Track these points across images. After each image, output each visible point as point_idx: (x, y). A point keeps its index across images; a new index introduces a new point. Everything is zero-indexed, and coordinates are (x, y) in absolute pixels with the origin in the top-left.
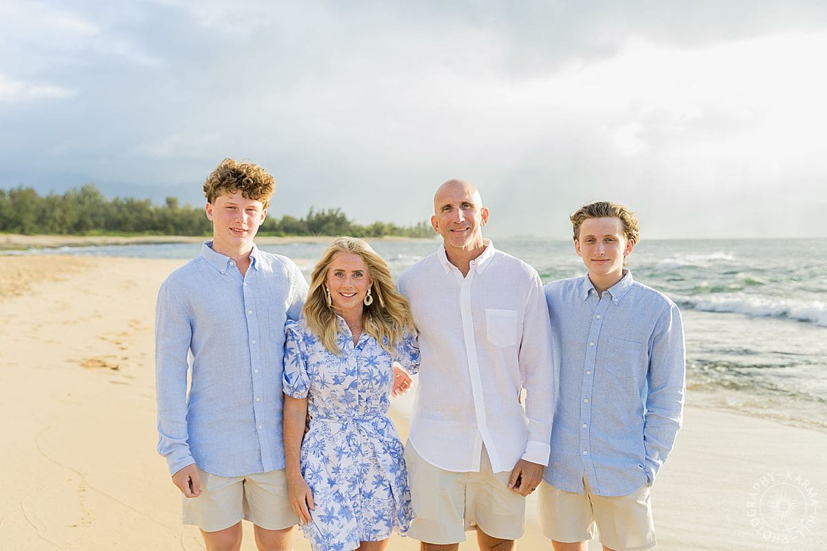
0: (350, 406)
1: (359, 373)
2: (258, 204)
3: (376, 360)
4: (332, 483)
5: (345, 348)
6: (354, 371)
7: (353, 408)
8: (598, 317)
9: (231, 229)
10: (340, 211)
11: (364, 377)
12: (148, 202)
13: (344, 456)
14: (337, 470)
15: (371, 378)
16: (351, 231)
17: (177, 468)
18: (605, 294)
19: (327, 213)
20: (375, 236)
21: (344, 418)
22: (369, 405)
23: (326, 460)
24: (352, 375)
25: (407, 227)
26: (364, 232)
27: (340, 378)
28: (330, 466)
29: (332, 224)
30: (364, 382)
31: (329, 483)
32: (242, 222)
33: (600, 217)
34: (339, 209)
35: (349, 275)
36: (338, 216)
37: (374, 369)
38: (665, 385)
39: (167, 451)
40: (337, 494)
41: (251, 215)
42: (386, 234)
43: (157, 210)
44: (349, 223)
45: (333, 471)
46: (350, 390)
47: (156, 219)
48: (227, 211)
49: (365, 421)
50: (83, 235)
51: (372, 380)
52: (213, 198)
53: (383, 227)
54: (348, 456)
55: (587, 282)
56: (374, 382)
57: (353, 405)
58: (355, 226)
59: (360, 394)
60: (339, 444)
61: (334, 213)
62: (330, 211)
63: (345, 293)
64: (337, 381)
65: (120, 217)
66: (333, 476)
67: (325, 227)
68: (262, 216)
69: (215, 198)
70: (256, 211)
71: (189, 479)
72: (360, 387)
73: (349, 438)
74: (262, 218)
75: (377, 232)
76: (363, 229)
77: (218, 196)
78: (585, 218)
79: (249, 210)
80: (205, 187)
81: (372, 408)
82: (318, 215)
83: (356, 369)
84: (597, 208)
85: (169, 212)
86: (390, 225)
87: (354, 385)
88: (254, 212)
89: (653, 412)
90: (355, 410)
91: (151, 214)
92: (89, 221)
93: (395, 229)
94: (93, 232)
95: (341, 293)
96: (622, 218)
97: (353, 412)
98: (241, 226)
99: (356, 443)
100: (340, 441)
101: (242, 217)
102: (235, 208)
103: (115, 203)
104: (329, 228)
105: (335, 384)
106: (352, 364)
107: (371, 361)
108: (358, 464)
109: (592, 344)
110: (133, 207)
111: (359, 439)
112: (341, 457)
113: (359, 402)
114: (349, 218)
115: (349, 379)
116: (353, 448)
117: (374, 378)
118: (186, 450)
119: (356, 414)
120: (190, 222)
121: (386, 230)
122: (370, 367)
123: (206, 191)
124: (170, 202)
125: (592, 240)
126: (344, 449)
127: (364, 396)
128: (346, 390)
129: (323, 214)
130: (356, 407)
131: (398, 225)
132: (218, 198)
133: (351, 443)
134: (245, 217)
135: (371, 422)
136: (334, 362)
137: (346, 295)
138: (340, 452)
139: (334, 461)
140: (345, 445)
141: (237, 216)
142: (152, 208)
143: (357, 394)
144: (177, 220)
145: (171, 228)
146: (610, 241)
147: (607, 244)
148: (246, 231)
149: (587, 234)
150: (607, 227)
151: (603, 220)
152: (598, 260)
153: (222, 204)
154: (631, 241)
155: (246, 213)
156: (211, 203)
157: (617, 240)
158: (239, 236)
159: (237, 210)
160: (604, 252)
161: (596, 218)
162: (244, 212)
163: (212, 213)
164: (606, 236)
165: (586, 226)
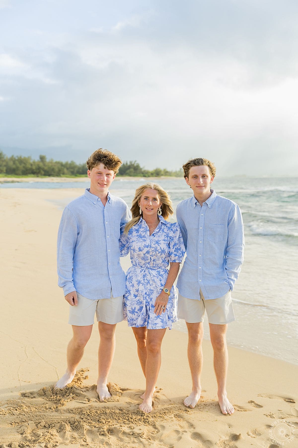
0: (146, 262)
1: (150, 247)
2: (112, 172)
3: (160, 242)
4: (136, 296)
5: (146, 235)
6: (148, 246)
7: (147, 263)
8: (202, 215)
10: (136, 162)
11: (153, 249)
12: (29, 158)
13: (141, 285)
14: (137, 291)
15: (156, 250)
16: (143, 173)
17: (67, 293)
18: (204, 204)
19: (129, 164)
20: (156, 176)
21: (143, 267)
22: (155, 263)
23: (133, 286)
24: (147, 247)
25: (174, 170)
26: (150, 174)
27: (141, 249)
28: (134, 289)
29: (132, 170)
30: (153, 252)
31: (134, 296)
32: (104, 180)
33: (199, 165)
34: (135, 161)
35: (151, 199)
36: (135, 165)
37: (158, 246)
38: (234, 243)
39: (63, 285)
40: (138, 301)
41: (108, 177)
42: (162, 175)
43: (34, 162)
44: (141, 169)
45: (136, 291)
46: (146, 255)
47: (34, 167)
48: (98, 175)
49: (153, 269)
51: (157, 251)
52: (91, 168)
53: (160, 171)
54: (143, 285)
55: (194, 199)
56: (158, 252)
57: (148, 261)
58: (145, 171)
59: (151, 257)
60: (139, 279)
61: (133, 163)
63: (148, 208)
64: (140, 250)
65: (14, 166)
66: (136, 293)
67: (128, 171)
68: (114, 177)
69: (92, 168)
70: (111, 175)
71: (73, 298)
72: (151, 253)
73: (144, 276)
75: (157, 174)
76: (149, 172)
77: (93, 167)
78: (192, 166)
79: (108, 175)
81: (156, 264)
82: (124, 165)
83: (149, 245)
84: (197, 162)
85: (41, 164)
86: (164, 170)
87: (148, 252)
89: (229, 256)
90: (148, 264)
91: (31, 165)
93: (167, 172)
95: (146, 208)
96: (209, 166)
97: (147, 264)
98: (103, 182)
99: (147, 279)
100: (140, 278)
101: (104, 178)
102: (101, 173)
103: (12, 159)
104: (130, 172)
105: (139, 251)
106: (148, 242)
107: (157, 242)
108: (148, 289)
109: (201, 228)
110: (21, 161)
111: (148, 277)
112: (139, 284)
113: (151, 261)
114: (141, 166)
115: (146, 250)
116: (146, 281)
117: (158, 251)
118: (72, 284)
119: (149, 266)
120: (53, 169)
121: (162, 173)
122: (156, 245)
124: (42, 158)
125: (196, 177)
126: (141, 281)
127: (152, 258)
128: (144, 254)
129: (127, 164)
130: (149, 263)
131: (169, 169)
132: (93, 168)
133: (145, 279)
134: (106, 178)
135: (157, 270)
136: (140, 241)
137: (149, 209)
138: (139, 282)
139: (136, 287)
140: (142, 279)
141: (101, 177)
142: (32, 161)
143: (149, 257)
144: (46, 168)
145: (43, 172)
146: (205, 177)
147: (204, 179)
148: (106, 185)
149: (193, 174)
150: (203, 170)
151: (201, 167)
152: (200, 187)
153: (95, 171)
154: (213, 176)
155: (106, 176)
156: (90, 170)
157: (207, 176)
158: (102, 187)
159: (102, 174)
160: (202, 183)
161: (198, 166)
162: (105, 175)
163: (90, 175)
164: (203, 175)
165: (193, 170)
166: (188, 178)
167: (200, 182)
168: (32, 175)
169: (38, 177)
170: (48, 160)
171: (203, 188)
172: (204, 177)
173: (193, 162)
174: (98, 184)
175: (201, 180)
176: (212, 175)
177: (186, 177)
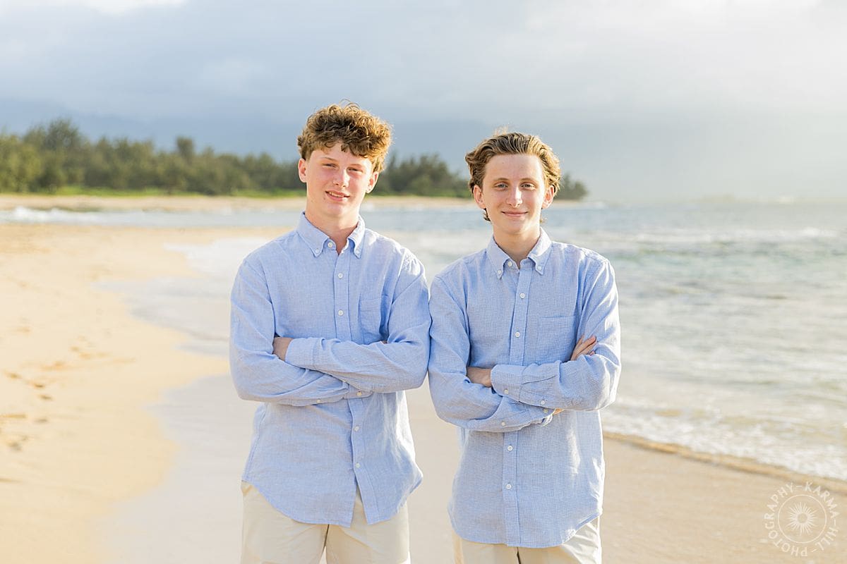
2: (366, 163)
9: (327, 192)
16: (454, 189)
19: (418, 161)
29: (425, 179)
32: (342, 183)
33: (515, 153)
34: (436, 155)
36: (436, 166)
41: (355, 176)
43: (162, 156)
44: (451, 178)
47: (160, 169)
48: (325, 170)
50: (51, 193)
52: (308, 152)
62: (423, 159)
65: (106, 167)
67: (415, 183)
68: (371, 181)
69: (311, 151)
70: (362, 171)
74: (371, 184)
77: (313, 150)
78: (494, 154)
79: (353, 170)
80: (299, 140)
85: (180, 163)
88: (359, 173)
91: (153, 162)
92: (61, 174)
94: (66, 189)
96: (543, 157)
98: (341, 189)
101: (342, 178)
102: (334, 165)
103: (103, 147)
104: (422, 185)
110: (126, 151)
120: (212, 176)
123: (300, 145)
124: (184, 146)
125: (503, 185)
132: (314, 152)
134: (347, 178)
141: (336, 176)
142: (155, 153)
144: (193, 171)
145: (184, 183)
146: (529, 186)
147: (524, 192)
148: (347, 197)
149: (497, 177)
150: (523, 167)
151: (518, 157)
152: (513, 213)
153: (319, 160)
154: (552, 188)
155: (349, 173)
156: (305, 159)
157: (536, 186)
158: (337, 203)
159: (337, 168)
160: (521, 202)
161: (511, 155)
162: (345, 171)
163: (305, 172)
164: (523, 179)
165: (497, 166)
166: (481, 187)
167: (515, 200)
168: (156, 191)
169: (170, 194)
170: (199, 149)
171: (523, 217)
172: (528, 188)
173: (497, 143)
174: (326, 194)
175: (519, 194)
176: (550, 184)
177: (476, 186)
